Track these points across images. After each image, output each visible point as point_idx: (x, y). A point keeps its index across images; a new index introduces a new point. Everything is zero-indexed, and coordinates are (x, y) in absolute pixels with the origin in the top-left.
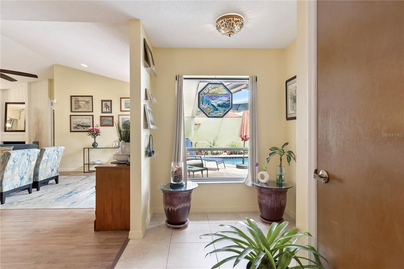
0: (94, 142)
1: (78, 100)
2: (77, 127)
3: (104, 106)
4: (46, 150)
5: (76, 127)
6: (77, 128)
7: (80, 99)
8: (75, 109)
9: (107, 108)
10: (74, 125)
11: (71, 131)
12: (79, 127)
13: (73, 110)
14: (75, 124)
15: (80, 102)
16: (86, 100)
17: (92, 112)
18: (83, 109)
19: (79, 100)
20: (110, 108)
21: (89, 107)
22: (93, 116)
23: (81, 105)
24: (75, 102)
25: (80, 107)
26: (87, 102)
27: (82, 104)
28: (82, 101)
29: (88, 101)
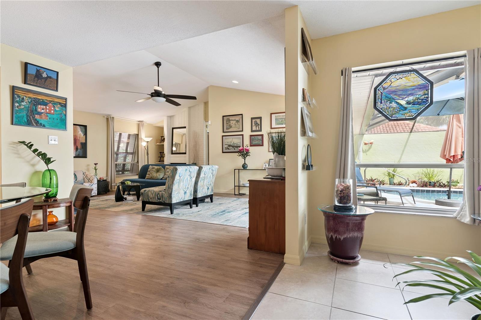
0: (244, 163)
2: (228, 148)
3: (253, 124)
5: (227, 148)
6: (229, 149)
7: (231, 118)
8: (227, 129)
9: (256, 126)
10: (226, 146)
12: (230, 147)
13: (225, 130)
15: (231, 122)
16: (236, 120)
17: (242, 131)
18: (234, 128)
19: (230, 119)
20: (259, 126)
21: (239, 126)
22: (242, 135)
23: (232, 124)
24: (226, 122)
25: (231, 127)
26: (238, 121)
27: (232, 123)
28: (233, 120)
29: (238, 120)
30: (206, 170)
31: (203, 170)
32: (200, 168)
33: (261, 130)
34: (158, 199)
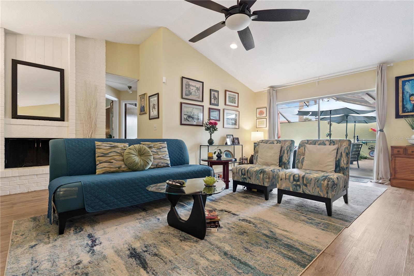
1: (189, 85)
2: (188, 119)
3: (212, 97)
5: (187, 119)
6: (188, 120)
8: (186, 95)
9: (214, 99)
10: (185, 117)
11: (181, 124)
12: (189, 119)
13: (184, 96)
14: (185, 115)
15: (191, 87)
16: (197, 86)
17: (203, 101)
18: (194, 96)
19: (190, 84)
20: (217, 100)
21: (199, 95)
22: (203, 106)
23: (192, 91)
24: (186, 86)
25: (191, 94)
26: (198, 89)
27: (192, 89)
28: (193, 86)
29: (198, 87)
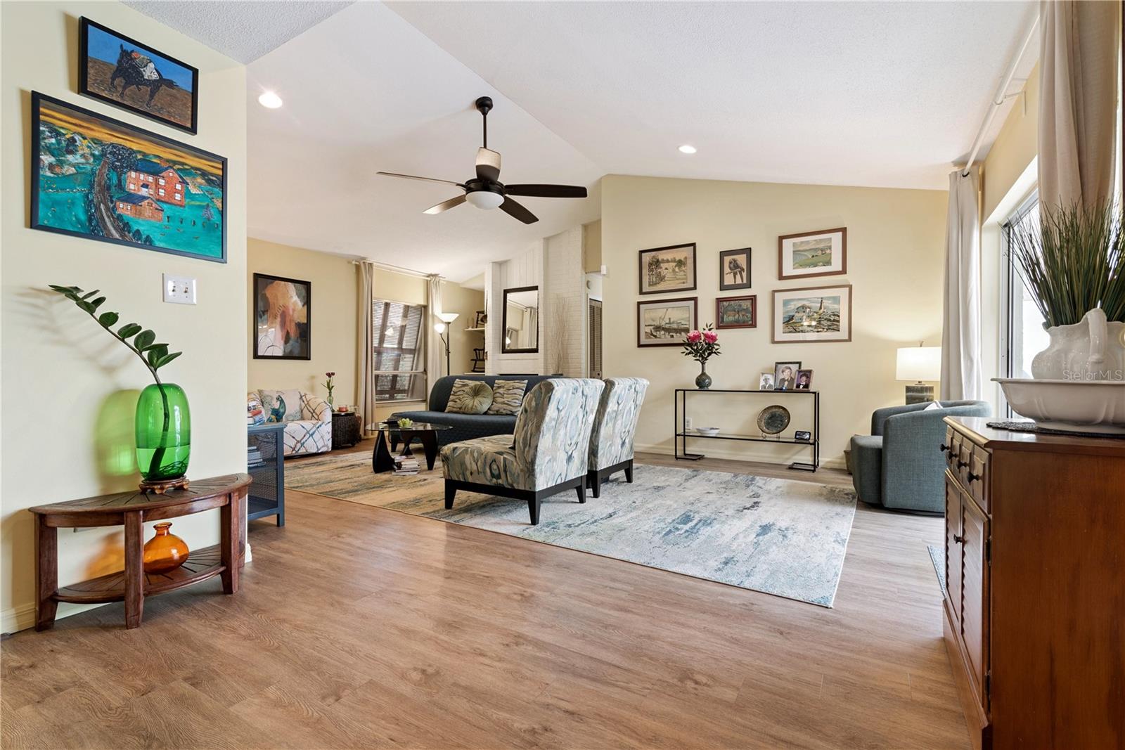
0: (700, 373)
1: (658, 261)
2: (654, 334)
3: (727, 269)
4: (616, 383)
5: (652, 334)
6: (655, 336)
7: (662, 256)
8: (650, 285)
9: (735, 275)
10: (648, 330)
11: (640, 346)
12: (658, 332)
13: (646, 288)
14: (649, 326)
15: (662, 265)
16: (677, 259)
17: (695, 288)
18: (670, 282)
19: (660, 259)
20: (744, 274)
21: (685, 275)
22: (695, 299)
23: (664, 272)
24: (649, 267)
25: (662, 279)
26: (680, 263)
27: (666, 269)
28: (668, 261)
29: (682, 259)
30: (622, 391)
31: (616, 392)
32: (609, 385)
33: (749, 286)
34: (493, 475)
